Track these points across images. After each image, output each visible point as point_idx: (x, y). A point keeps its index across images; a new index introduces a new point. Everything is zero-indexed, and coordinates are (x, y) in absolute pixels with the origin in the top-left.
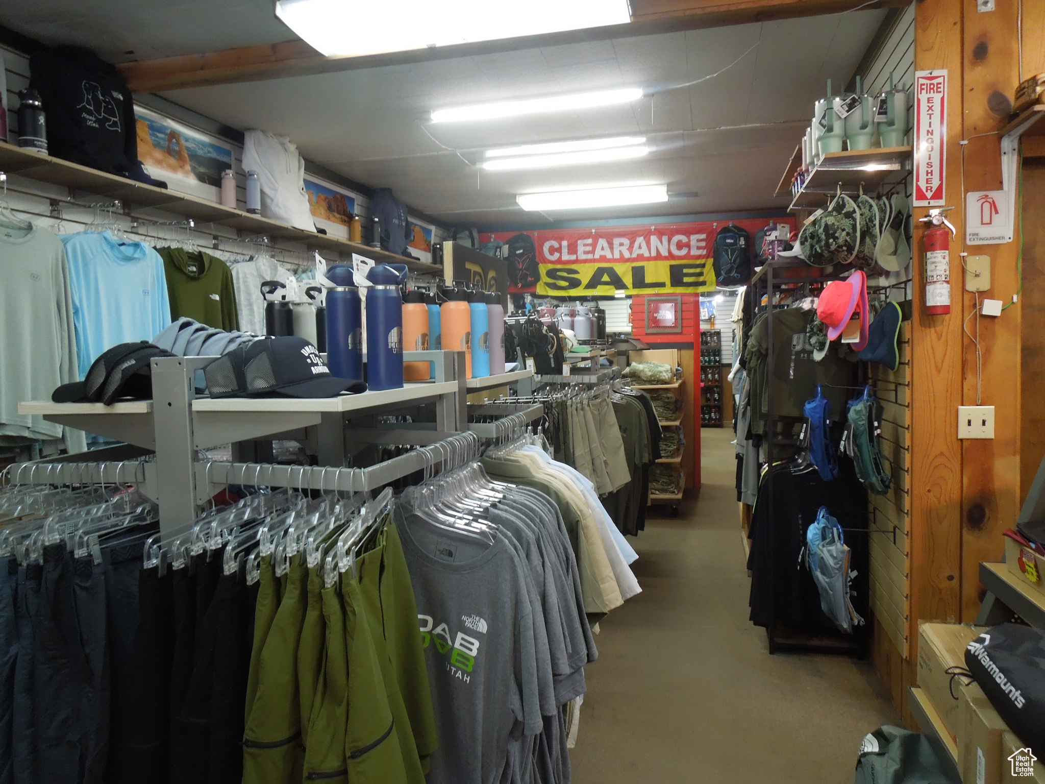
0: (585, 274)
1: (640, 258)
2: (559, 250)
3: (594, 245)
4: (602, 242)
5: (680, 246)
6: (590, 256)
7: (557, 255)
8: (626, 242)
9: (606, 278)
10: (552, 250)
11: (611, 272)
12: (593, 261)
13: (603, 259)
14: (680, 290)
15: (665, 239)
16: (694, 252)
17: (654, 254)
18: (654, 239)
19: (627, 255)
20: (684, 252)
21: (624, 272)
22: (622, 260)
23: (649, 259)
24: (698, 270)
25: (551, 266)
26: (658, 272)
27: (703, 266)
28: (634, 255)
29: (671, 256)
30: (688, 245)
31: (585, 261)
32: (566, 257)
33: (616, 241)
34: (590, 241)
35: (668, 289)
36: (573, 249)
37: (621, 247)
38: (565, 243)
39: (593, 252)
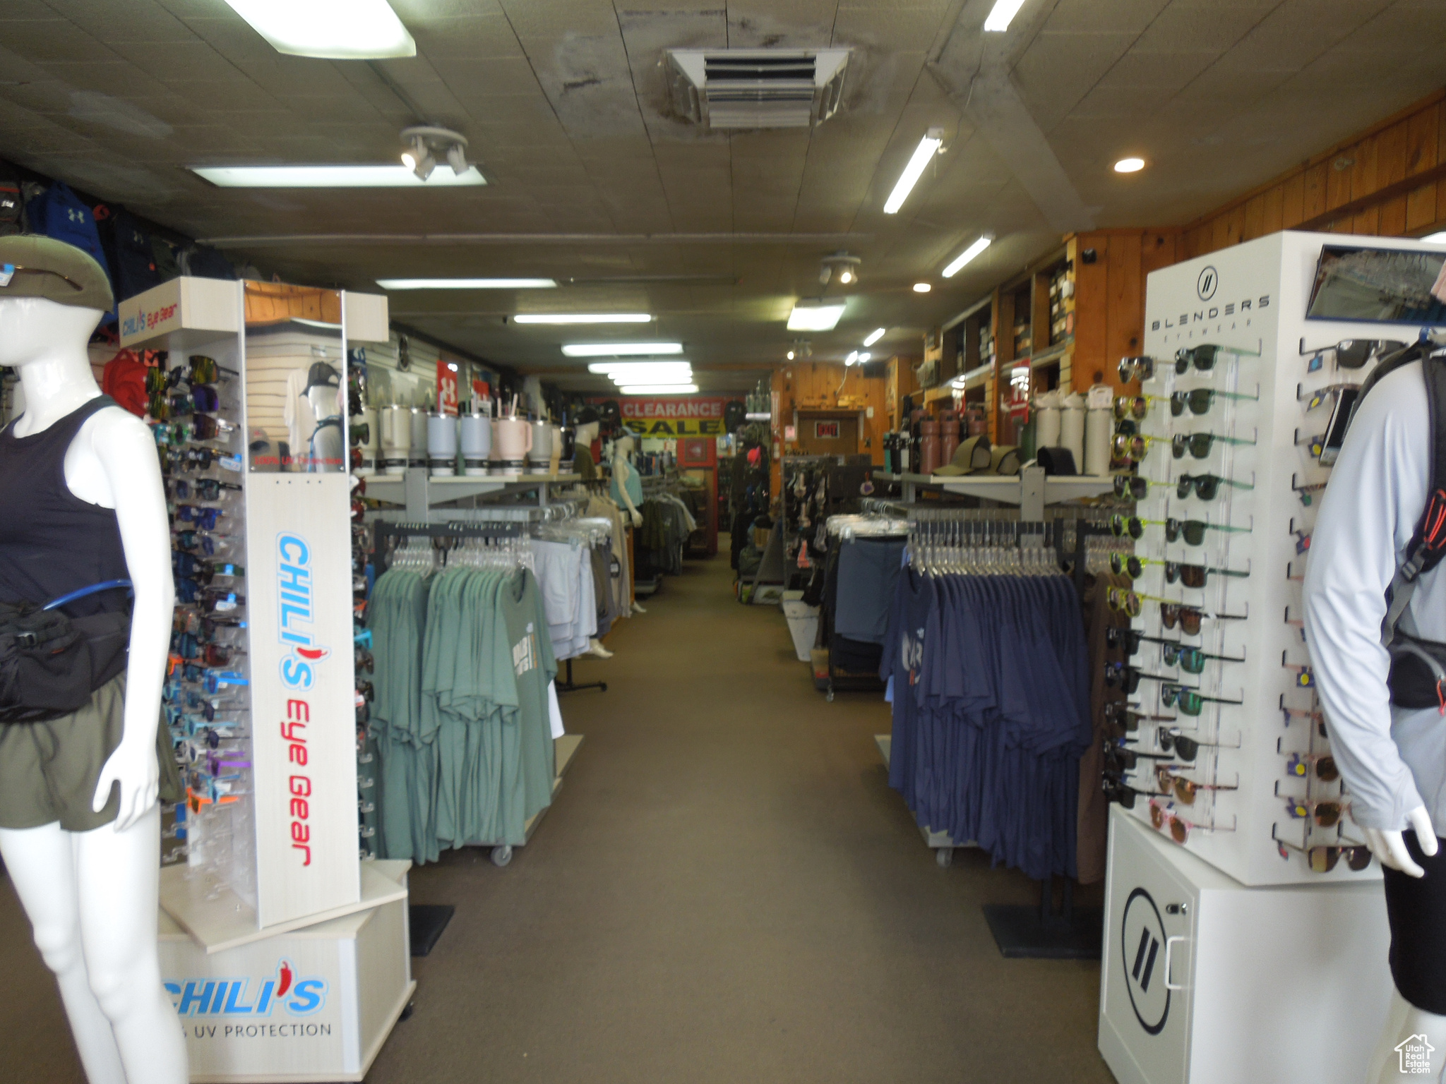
0: (650, 425)
1: (682, 416)
2: (634, 409)
3: (655, 408)
4: (659, 406)
5: (705, 410)
6: (652, 414)
7: (632, 413)
8: (674, 407)
9: (662, 427)
10: (629, 410)
11: (665, 425)
12: (654, 417)
13: (660, 416)
14: (705, 436)
15: (697, 406)
16: (714, 413)
17: (690, 413)
18: (690, 406)
19: (674, 414)
20: (707, 413)
21: (672, 424)
22: (671, 417)
23: (687, 417)
24: (715, 425)
25: (629, 420)
26: (692, 425)
27: (718, 422)
28: (679, 414)
29: (700, 416)
30: (710, 410)
31: (650, 417)
32: (638, 414)
33: (668, 406)
34: (652, 405)
35: (698, 435)
36: (642, 409)
37: (671, 410)
38: (637, 406)
39: (654, 411)
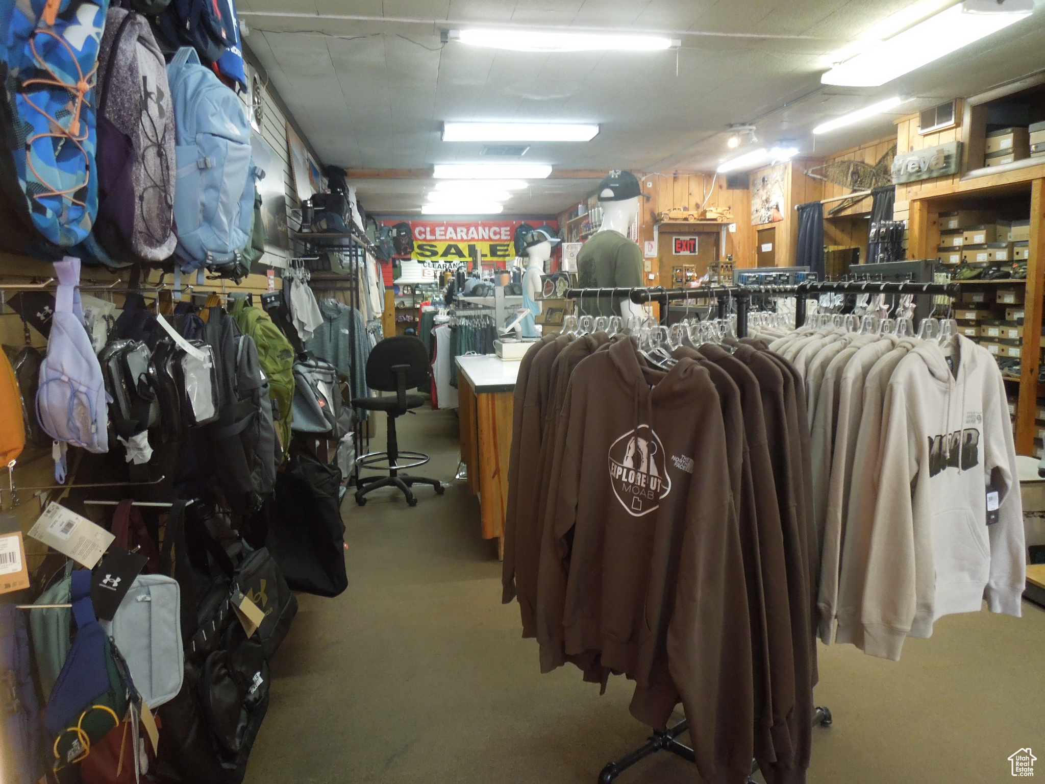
0: (441, 248)
1: (473, 239)
2: (425, 233)
3: (446, 231)
4: (450, 229)
5: (495, 233)
6: (443, 238)
7: (423, 236)
8: (465, 230)
9: (453, 251)
10: (420, 233)
11: (456, 247)
12: (446, 240)
13: (451, 239)
14: (495, 259)
15: (487, 229)
16: (503, 237)
17: (481, 237)
18: (480, 229)
19: (465, 237)
20: (497, 237)
21: (463, 247)
22: (462, 240)
23: (478, 240)
24: (505, 248)
25: (420, 243)
26: (483, 248)
27: (508, 245)
28: (469, 238)
29: (490, 239)
30: (500, 234)
31: (441, 240)
32: (429, 237)
33: (459, 230)
34: (443, 228)
35: (489, 258)
36: (433, 232)
37: (462, 233)
38: (428, 229)
39: (445, 235)
